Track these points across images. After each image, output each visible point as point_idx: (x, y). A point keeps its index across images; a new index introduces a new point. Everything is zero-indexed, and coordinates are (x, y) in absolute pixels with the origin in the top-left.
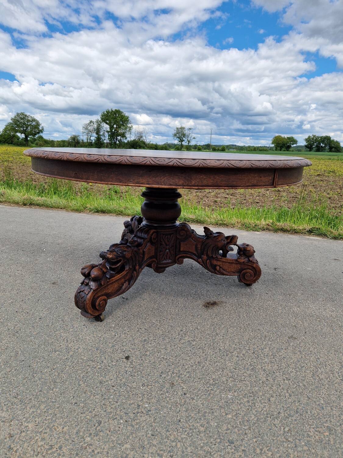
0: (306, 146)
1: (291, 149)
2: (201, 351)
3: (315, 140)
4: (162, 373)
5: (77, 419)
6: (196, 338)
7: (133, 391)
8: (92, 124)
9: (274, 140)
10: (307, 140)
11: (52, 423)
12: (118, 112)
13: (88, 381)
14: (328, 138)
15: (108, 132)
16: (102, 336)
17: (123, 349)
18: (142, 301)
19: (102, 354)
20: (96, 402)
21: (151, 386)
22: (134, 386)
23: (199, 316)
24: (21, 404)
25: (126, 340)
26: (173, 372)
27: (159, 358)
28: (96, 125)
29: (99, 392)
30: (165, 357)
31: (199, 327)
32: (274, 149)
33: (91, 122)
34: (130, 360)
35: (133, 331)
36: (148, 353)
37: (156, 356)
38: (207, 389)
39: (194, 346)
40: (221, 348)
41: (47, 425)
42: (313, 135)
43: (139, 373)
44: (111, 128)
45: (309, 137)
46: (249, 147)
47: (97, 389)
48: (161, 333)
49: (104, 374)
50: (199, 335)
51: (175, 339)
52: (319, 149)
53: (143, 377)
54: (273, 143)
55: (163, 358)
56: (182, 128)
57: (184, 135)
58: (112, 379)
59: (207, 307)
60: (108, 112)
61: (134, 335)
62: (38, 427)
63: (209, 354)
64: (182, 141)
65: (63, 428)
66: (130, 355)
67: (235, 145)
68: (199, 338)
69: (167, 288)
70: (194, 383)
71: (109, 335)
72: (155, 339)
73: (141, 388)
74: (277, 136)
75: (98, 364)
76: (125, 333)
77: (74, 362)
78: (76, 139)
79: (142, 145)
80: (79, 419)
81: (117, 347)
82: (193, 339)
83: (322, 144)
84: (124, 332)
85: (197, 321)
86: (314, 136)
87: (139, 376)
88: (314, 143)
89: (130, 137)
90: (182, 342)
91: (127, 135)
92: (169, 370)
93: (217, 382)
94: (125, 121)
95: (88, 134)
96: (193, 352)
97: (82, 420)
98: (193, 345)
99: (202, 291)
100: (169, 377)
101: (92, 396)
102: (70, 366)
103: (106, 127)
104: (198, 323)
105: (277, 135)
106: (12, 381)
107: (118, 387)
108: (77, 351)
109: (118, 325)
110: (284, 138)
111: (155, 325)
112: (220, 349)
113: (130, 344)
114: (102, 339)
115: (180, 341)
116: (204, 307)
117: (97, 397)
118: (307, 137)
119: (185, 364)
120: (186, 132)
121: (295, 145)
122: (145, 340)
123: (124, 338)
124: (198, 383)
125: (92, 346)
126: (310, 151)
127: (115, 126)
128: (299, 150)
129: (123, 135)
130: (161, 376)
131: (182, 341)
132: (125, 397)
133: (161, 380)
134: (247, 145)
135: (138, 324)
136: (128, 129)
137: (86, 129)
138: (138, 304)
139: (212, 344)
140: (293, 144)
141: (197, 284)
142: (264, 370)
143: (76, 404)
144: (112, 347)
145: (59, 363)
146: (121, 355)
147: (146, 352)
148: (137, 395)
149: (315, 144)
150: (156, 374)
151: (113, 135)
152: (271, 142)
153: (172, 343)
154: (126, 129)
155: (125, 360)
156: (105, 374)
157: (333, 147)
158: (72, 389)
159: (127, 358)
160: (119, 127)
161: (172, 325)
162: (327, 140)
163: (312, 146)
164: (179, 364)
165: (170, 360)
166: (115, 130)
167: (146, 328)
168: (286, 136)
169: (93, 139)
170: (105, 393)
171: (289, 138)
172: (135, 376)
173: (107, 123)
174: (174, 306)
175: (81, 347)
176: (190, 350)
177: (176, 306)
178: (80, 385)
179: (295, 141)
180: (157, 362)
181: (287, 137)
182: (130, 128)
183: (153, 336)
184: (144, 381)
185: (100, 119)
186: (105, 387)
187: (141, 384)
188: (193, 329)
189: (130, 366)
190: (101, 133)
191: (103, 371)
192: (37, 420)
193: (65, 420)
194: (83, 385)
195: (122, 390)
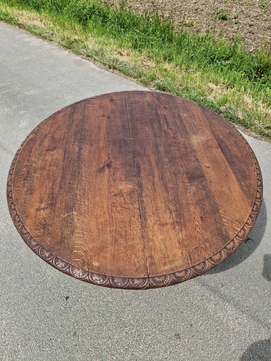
4: (76, 321)
5: (22, 331)
6: (114, 301)
7: (54, 327)
11: (12, 326)
17: (70, 289)
19: (57, 287)
20: (35, 324)
22: (57, 324)
24: (7, 306)
26: (82, 325)
27: (82, 307)
29: (40, 318)
30: (86, 309)
34: (67, 301)
36: (80, 300)
37: (82, 305)
38: (89, 349)
41: (10, 326)
58: (50, 312)
62: (6, 326)
65: (14, 333)
66: (70, 296)
70: (87, 340)
73: (59, 327)
75: (51, 295)
77: (42, 287)
82: (112, 301)
87: (64, 317)
90: (104, 300)
93: (98, 347)
97: (23, 333)
98: (108, 307)
100: (77, 327)
102: (38, 289)
106: (11, 286)
108: (48, 277)
112: (121, 320)
113: (75, 286)
115: (104, 298)
119: (92, 321)
122: (85, 287)
124: (89, 341)
125: (56, 277)
130: (74, 323)
132: (48, 329)
133: (72, 327)
142: (132, 355)
143: (26, 320)
145: (35, 283)
146: (66, 293)
148: (55, 331)
150: (73, 321)
153: (98, 298)
155: (65, 299)
156: (50, 305)
172: (62, 316)
180: (79, 311)
184: (64, 322)
186: (44, 316)
189: (64, 306)
191: (50, 302)
192: (8, 321)
193: (18, 328)
194: (36, 308)
195: (50, 323)
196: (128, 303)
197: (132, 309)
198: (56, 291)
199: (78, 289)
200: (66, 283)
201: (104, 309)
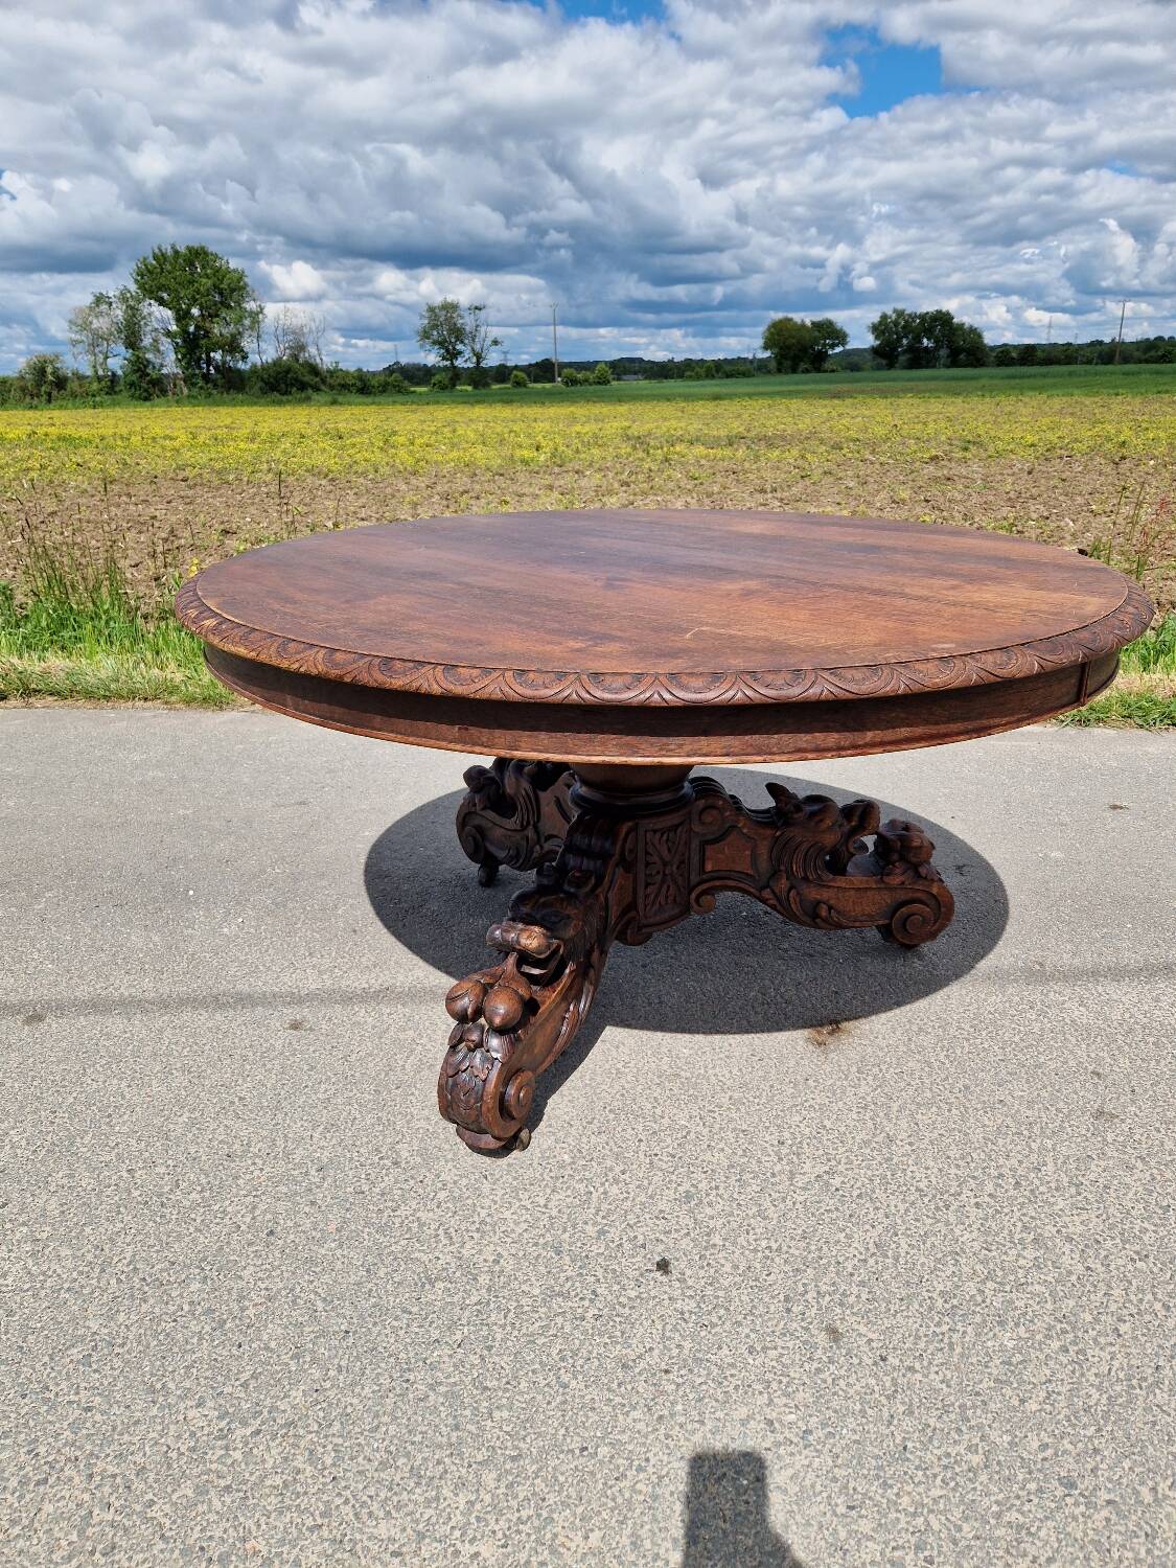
0: (875, 351)
1: (827, 365)
2: (867, 1205)
3: (904, 327)
4: (787, 1299)
5: (614, 1500)
6: (833, 1163)
7: (732, 1375)
8: (104, 307)
9: (772, 334)
10: (879, 329)
11: (544, 1528)
12: (197, 255)
13: (582, 1367)
14: (943, 319)
15: (168, 334)
16: (548, 1200)
17: (636, 1237)
18: (614, 1053)
19: (580, 1267)
20: (639, 1432)
21: (775, 1348)
22: (729, 1360)
23: (810, 1082)
24: (418, 1484)
25: (629, 1203)
26: (818, 1293)
27: (755, 1251)
28: (119, 312)
29: (635, 1398)
30: (775, 1246)
31: (826, 1122)
32: (773, 365)
33: (99, 299)
34: (675, 1274)
35: (635, 1166)
36: (717, 1240)
37: (745, 1244)
38: (938, 1330)
39: (841, 1192)
40: (922, 1185)
41: (533, 1537)
42: (895, 311)
43: (722, 1312)
44: (182, 317)
45: (884, 317)
46: (688, 363)
47: (623, 1389)
48: (726, 1163)
49: (619, 1334)
50: (841, 1150)
51: (773, 1175)
52: (919, 359)
53: (739, 1324)
54: (766, 347)
55: (769, 1248)
56: (451, 308)
57: (458, 333)
58: (651, 1349)
59: (820, 1044)
60: (161, 258)
61: (646, 1182)
62: (509, 1549)
63: (893, 1211)
64: (453, 355)
65: (587, 1538)
66: (667, 1256)
67: (640, 360)
68: (843, 1161)
69: (668, 993)
70: (894, 1316)
71: (569, 1192)
72: (717, 1188)
73: (751, 1362)
74: (781, 321)
75: (586, 1303)
76: (616, 1181)
77: (509, 1310)
78: (49, 370)
79: (308, 378)
80: (620, 1500)
81: (614, 1233)
82: (827, 1169)
83: (925, 340)
84: (611, 1175)
85: (812, 1102)
86: (900, 314)
87: (728, 1323)
88: (899, 339)
89: (262, 352)
90: (800, 1184)
91: (247, 343)
92: (804, 1285)
93: (955, 1302)
94: (233, 291)
95: (94, 345)
96: (848, 1213)
97: (629, 1501)
98: (837, 1190)
99: (783, 990)
100: (814, 1310)
101: (621, 1417)
102: (503, 1327)
103: (159, 315)
104: (817, 1107)
105: (779, 316)
106: (349, 1410)
107: (682, 1372)
108: (497, 1268)
109: (580, 1152)
110: (803, 325)
111: (692, 1136)
112: (918, 1189)
113: (647, 1216)
114: (554, 1213)
115: (791, 1179)
116: (811, 1047)
117: (635, 1414)
118: (876, 319)
119: (841, 1259)
120: (467, 322)
121: (838, 350)
122: (688, 1196)
123: (621, 1197)
124: (905, 1313)
125: (536, 1244)
126: (891, 366)
127: (195, 311)
128: (853, 363)
129: (233, 346)
130: (788, 1310)
131: (800, 1181)
132: (717, 1401)
133: (795, 1325)
134: (679, 358)
135: (640, 1141)
136: (247, 322)
137: (85, 326)
138: (607, 1066)
139: (889, 1173)
140: (833, 346)
141: (752, 960)
142: (1070, 1239)
143: (585, 1453)
144: (598, 1238)
145: (464, 1322)
146: (639, 1259)
147: (708, 1235)
148: (749, 1386)
149: (905, 341)
150: (772, 1308)
151: (192, 345)
152: (760, 342)
153: (773, 1194)
154: (240, 320)
155: (659, 1274)
156: (623, 1333)
157: (964, 350)
158: (549, 1403)
159: (663, 1266)
160: (211, 314)
161: (744, 1127)
162: (941, 323)
163: (895, 349)
164: (824, 1261)
165: (791, 1251)
166: (197, 327)
167: (670, 1150)
168: (806, 318)
169: (117, 363)
170: (653, 1400)
171: (817, 325)
172: (714, 1325)
173: (162, 302)
174: (722, 1056)
175: (505, 1254)
176: (837, 1209)
177: (727, 1057)
178: (566, 1386)
179: (835, 334)
180: (758, 1266)
181: (813, 323)
182: (256, 316)
183: (704, 1176)
184: (748, 1336)
185: (133, 287)
186: (643, 1378)
187: (743, 1349)
188: (814, 1133)
189: (683, 1294)
190: (147, 341)
191: (611, 1323)
192: (496, 1528)
193: (580, 1510)
194: (573, 1383)
195: (699, 1380)
196: (879, 1139)
197: (911, 1144)
198: (593, 1279)
199: (669, 1217)
200: (602, 1232)
201: (832, 1202)
